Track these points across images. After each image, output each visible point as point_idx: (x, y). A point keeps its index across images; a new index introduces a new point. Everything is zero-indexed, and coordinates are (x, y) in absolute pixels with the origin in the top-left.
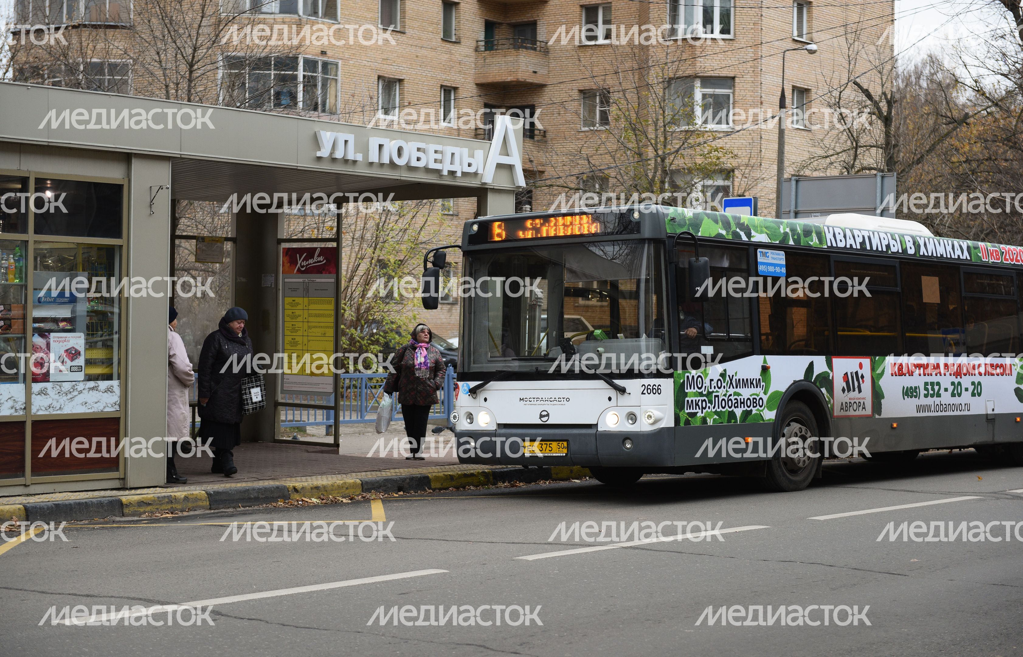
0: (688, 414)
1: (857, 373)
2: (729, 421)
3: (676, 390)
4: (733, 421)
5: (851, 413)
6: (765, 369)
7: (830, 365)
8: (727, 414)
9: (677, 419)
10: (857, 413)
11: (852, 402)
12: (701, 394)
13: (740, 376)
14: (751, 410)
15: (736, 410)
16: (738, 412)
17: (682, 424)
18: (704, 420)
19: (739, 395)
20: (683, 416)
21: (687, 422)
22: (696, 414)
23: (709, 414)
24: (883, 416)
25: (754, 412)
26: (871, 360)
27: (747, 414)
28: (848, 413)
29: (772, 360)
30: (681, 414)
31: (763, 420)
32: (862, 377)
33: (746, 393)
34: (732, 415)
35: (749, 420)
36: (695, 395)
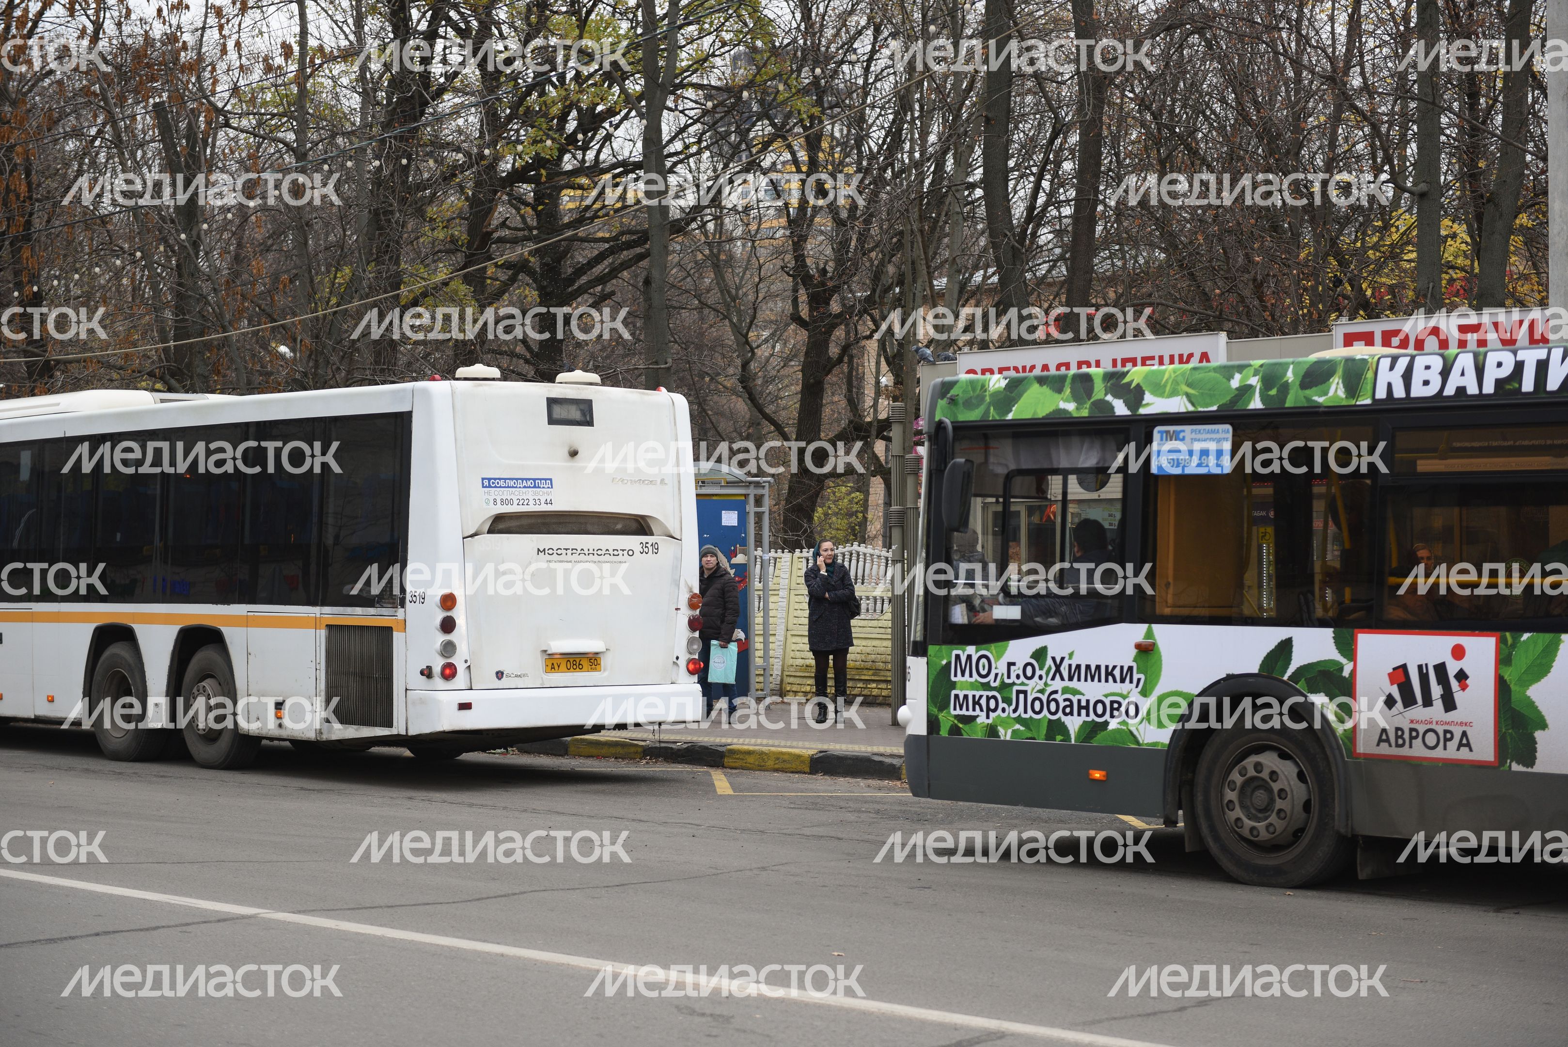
0: (957, 717)
1: (1441, 669)
2: (1050, 736)
3: (932, 677)
4: (1059, 738)
5: (1418, 750)
6: (1146, 650)
7: (1347, 648)
8: (1045, 725)
9: (933, 724)
10: (1439, 753)
11: (1422, 729)
12: (986, 686)
13: (1082, 659)
14: (1106, 723)
15: (1067, 720)
16: (1074, 723)
17: (944, 732)
18: (992, 730)
19: (1075, 692)
20: (947, 719)
21: (955, 731)
22: (974, 718)
23: (1005, 723)
24: (1540, 767)
25: (1113, 724)
26: (1501, 641)
27: (1093, 729)
28: (1405, 751)
29: (1164, 633)
30: (941, 716)
31: (1138, 742)
32: (1462, 676)
33: (1092, 691)
34: (1056, 728)
35: (1099, 740)
36: (973, 686)
